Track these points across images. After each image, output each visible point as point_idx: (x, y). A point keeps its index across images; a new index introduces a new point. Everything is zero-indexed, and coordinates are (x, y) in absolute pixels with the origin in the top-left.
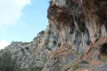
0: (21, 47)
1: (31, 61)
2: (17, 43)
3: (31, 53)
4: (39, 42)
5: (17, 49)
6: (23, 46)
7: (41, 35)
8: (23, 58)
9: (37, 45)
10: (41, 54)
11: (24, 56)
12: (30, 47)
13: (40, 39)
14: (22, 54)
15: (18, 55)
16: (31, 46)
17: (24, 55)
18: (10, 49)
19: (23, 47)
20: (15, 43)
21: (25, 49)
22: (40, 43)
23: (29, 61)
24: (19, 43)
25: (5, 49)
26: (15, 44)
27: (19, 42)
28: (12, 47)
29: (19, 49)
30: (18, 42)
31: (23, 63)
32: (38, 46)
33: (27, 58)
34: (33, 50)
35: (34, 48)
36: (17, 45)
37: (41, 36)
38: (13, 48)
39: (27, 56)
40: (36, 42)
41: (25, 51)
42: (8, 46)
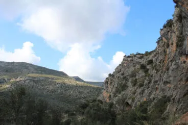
0: (140, 61)
1: (159, 84)
2: (132, 57)
3: (157, 71)
4: (168, 46)
5: (134, 66)
6: (143, 59)
7: (168, 30)
8: (146, 82)
9: (165, 52)
10: (171, 68)
11: (147, 78)
12: (154, 59)
13: (167, 39)
14: (144, 74)
15: (137, 77)
16: (155, 56)
17: (146, 76)
18: (123, 69)
19: (143, 61)
20: (129, 57)
21: (148, 64)
22: (170, 46)
23: (157, 86)
24: (135, 56)
25: (117, 70)
26: (129, 59)
27: (135, 54)
28: (125, 65)
29: (138, 66)
30: (133, 54)
31: (146, 91)
32: (168, 53)
33: (153, 81)
34: (160, 62)
35: (161, 60)
36: (133, 61)
37: (168, 32)
38: (128, 67)
39: (152, 76)
40: (163, 46)
41: (148, 67)
42: (120, 65)
